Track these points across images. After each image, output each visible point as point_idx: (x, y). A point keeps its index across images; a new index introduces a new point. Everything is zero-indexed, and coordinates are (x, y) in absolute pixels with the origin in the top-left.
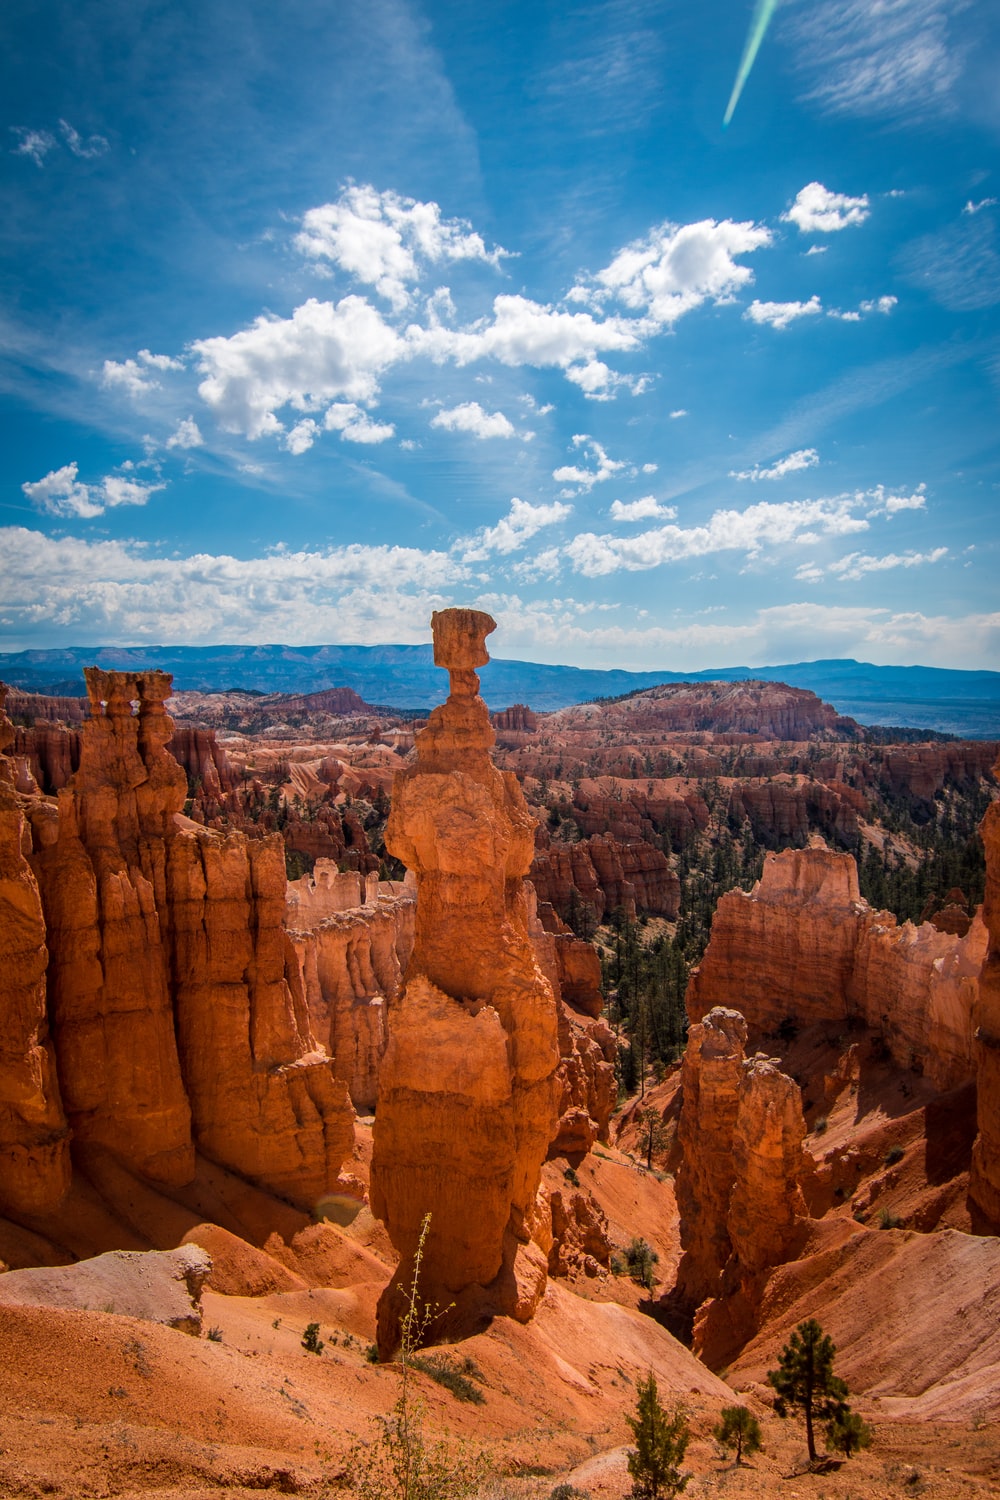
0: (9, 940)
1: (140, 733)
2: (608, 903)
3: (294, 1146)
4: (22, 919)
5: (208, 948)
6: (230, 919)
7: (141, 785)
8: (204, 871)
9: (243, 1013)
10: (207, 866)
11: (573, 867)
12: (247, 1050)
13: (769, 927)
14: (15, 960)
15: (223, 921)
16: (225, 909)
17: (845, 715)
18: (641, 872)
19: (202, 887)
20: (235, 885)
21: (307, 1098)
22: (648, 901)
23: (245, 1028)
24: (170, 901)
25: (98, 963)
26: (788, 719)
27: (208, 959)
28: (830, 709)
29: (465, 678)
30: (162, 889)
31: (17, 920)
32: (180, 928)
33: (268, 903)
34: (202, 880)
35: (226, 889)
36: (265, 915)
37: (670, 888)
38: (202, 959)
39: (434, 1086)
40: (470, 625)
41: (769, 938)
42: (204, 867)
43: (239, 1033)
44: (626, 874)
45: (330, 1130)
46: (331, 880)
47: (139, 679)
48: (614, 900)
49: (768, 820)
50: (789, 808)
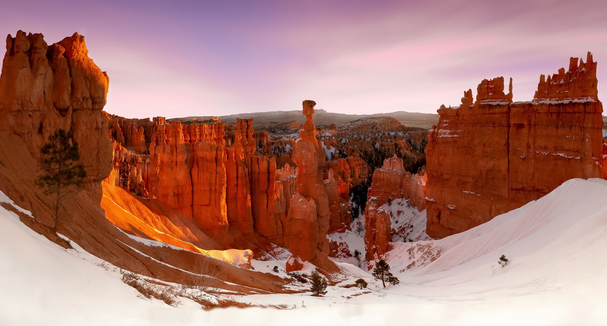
1: (247, 133)
2: (351, 173)
3: (276, 231)
5: (259, 185)
6: (263, 178)
7: (247, 145)
9: (266, 200)
11: (344, 165)
12: (266, 210)
13: (385, 178)
16: (263, 175)
17: (403, 124)
18: (359, 165)
19: (258, 170)
20: (265, 169)
21: (279, 220)
22: (361, 172)
23: (266, 204)
24: (251, 173)
25: (236, 187)
26: (391, 126)
27: (259, 187)
28: (400, 123)
29: (309, 117)
30: (250, 170)
32: (253, 180)
33: (272, 174)
34: (258, 168)
35: (263, 171)
36: (271, 177)
37: (365, 169)
38: (257, 187)
39: (300, 218)
40: (310, 104)
42: (258, 165)
43: (264, 205)
44: (356, 166)
45: (284, 228)
46: (288, 169)
47: (247, 120)
48: (353, 172)
49: (387, 151)
50: (391, 148)
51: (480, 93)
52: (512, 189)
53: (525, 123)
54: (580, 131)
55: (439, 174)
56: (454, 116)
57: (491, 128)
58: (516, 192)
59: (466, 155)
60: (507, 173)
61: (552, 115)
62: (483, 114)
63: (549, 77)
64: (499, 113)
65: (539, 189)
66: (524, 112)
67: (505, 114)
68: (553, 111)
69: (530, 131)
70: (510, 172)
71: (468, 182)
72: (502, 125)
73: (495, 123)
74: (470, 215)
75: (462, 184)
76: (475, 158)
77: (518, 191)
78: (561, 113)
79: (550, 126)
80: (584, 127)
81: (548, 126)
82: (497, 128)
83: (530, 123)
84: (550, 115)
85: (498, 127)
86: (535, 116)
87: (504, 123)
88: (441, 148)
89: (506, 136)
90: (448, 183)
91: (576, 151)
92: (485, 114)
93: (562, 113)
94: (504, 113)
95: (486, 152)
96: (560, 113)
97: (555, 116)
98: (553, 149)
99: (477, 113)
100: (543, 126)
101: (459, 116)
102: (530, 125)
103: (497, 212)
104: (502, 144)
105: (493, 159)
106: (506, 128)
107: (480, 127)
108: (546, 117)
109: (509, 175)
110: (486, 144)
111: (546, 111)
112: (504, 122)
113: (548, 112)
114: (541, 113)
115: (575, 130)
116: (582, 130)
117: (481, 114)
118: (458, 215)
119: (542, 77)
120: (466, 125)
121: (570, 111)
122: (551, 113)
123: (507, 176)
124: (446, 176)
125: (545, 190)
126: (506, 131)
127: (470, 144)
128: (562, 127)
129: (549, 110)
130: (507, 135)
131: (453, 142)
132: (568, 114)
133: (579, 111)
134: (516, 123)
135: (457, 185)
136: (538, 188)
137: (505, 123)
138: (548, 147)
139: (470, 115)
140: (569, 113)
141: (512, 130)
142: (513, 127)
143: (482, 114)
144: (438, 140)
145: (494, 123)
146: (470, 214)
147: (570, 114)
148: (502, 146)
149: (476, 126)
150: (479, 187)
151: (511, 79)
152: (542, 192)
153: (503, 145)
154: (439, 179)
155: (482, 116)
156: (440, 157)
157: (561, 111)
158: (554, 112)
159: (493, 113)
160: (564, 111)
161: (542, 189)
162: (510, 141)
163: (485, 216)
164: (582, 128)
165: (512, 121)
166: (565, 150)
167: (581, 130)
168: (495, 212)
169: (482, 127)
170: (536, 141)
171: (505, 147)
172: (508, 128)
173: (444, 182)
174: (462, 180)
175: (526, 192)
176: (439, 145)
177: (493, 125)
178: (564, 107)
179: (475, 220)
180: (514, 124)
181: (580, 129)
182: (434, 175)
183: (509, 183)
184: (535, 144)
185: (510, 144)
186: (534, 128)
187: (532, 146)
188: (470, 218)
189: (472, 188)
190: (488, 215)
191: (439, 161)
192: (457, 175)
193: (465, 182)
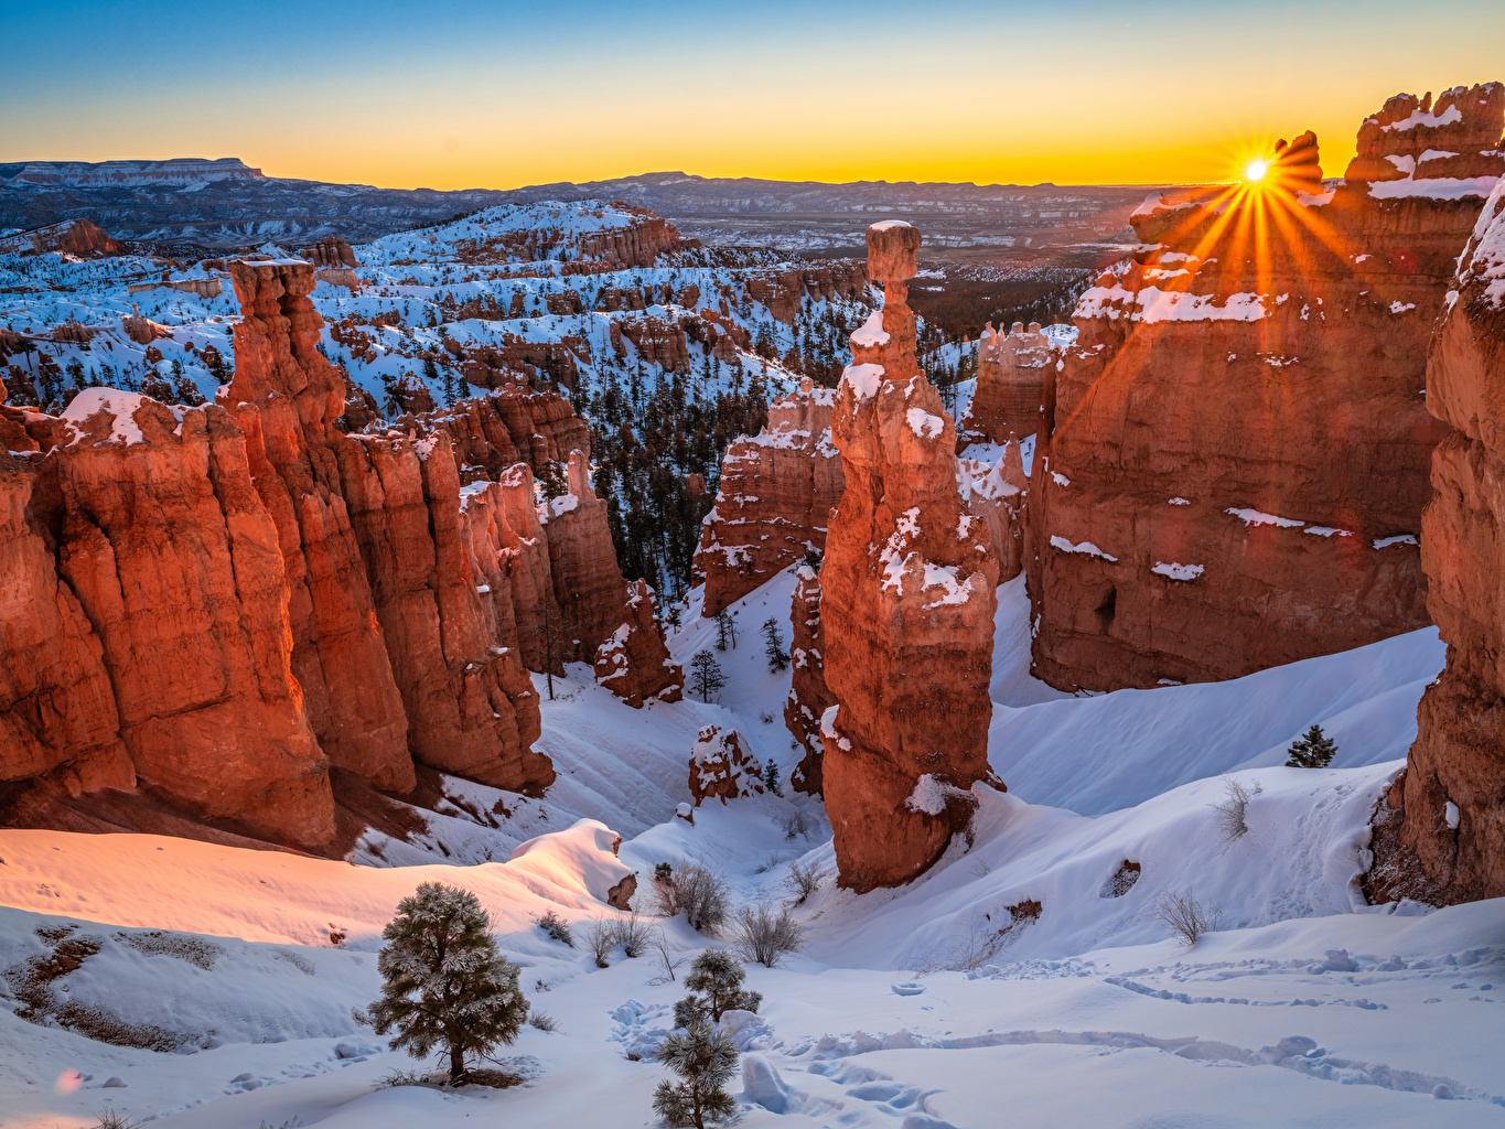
0: (255, 577)
3: (495, 737)
4: (264, 553)
5: (394, 557)
6: (411, 526)
7: (302, 392)
8: (381, 480)
9: (433, 618)
10: (383, 474)
12: (440, 653)
14: (265, 597)
15: (405, 528)
16: (406, 515)
19: (380, 496)
20: (413, 490)
21: (498, 690)
23: (436, 631)
24: (358, 513)
25: (306, 588)
27: (396, 569)
28: (672, 230)
31: (259, 555)
32: (372, 539)
33: (444, 505)
34: (379, 488)
35: (405, 496)
36: (441, 516)
38: (389, 569)
42: (379, 475)
43: (432, 638)
49: (650, 356)
51: (1368, 152)
55: (1128, 456)
57: (1423, 289)
71: (1268, 483)
73: (1447, 273)
74: (1261, 603)
75: (1235, 491)
76: (1321, 399)
88: (1148, 361)
92: (1390, 237)
95: (1384, 378)
99: (1344, 233)
103: (1397, 594)
107: (1362, 283)
110: (1388, 347)
117: (1370, 236)
118: (1201, 604)
120: (1277, 275)
124: (1158, 463)
127: (1294, 346)
135: (1213, 495)
139: (1303, 237)
143: (1376, 239)
144: (1137, 331)
145: (1442, 270)
146: (1264, 599)
150: (1323, 503)
154: (1121, 474)
155: (1376, 242)
156: (1137, 395)
159: (1435, 233)
163: (1337, 606)
168: (1388, 593)
169: (1374, 284)
173: (1149, 483)
174: (1239, 477)
176: (1140, 350)
177: (1433, 280)
182: (1102, 456)
188: (1258, 615)
189: (1288, 507)
190: (1349, 602)
191: (1129, 407)
192: (1220, 457)
193: (1254, 485)
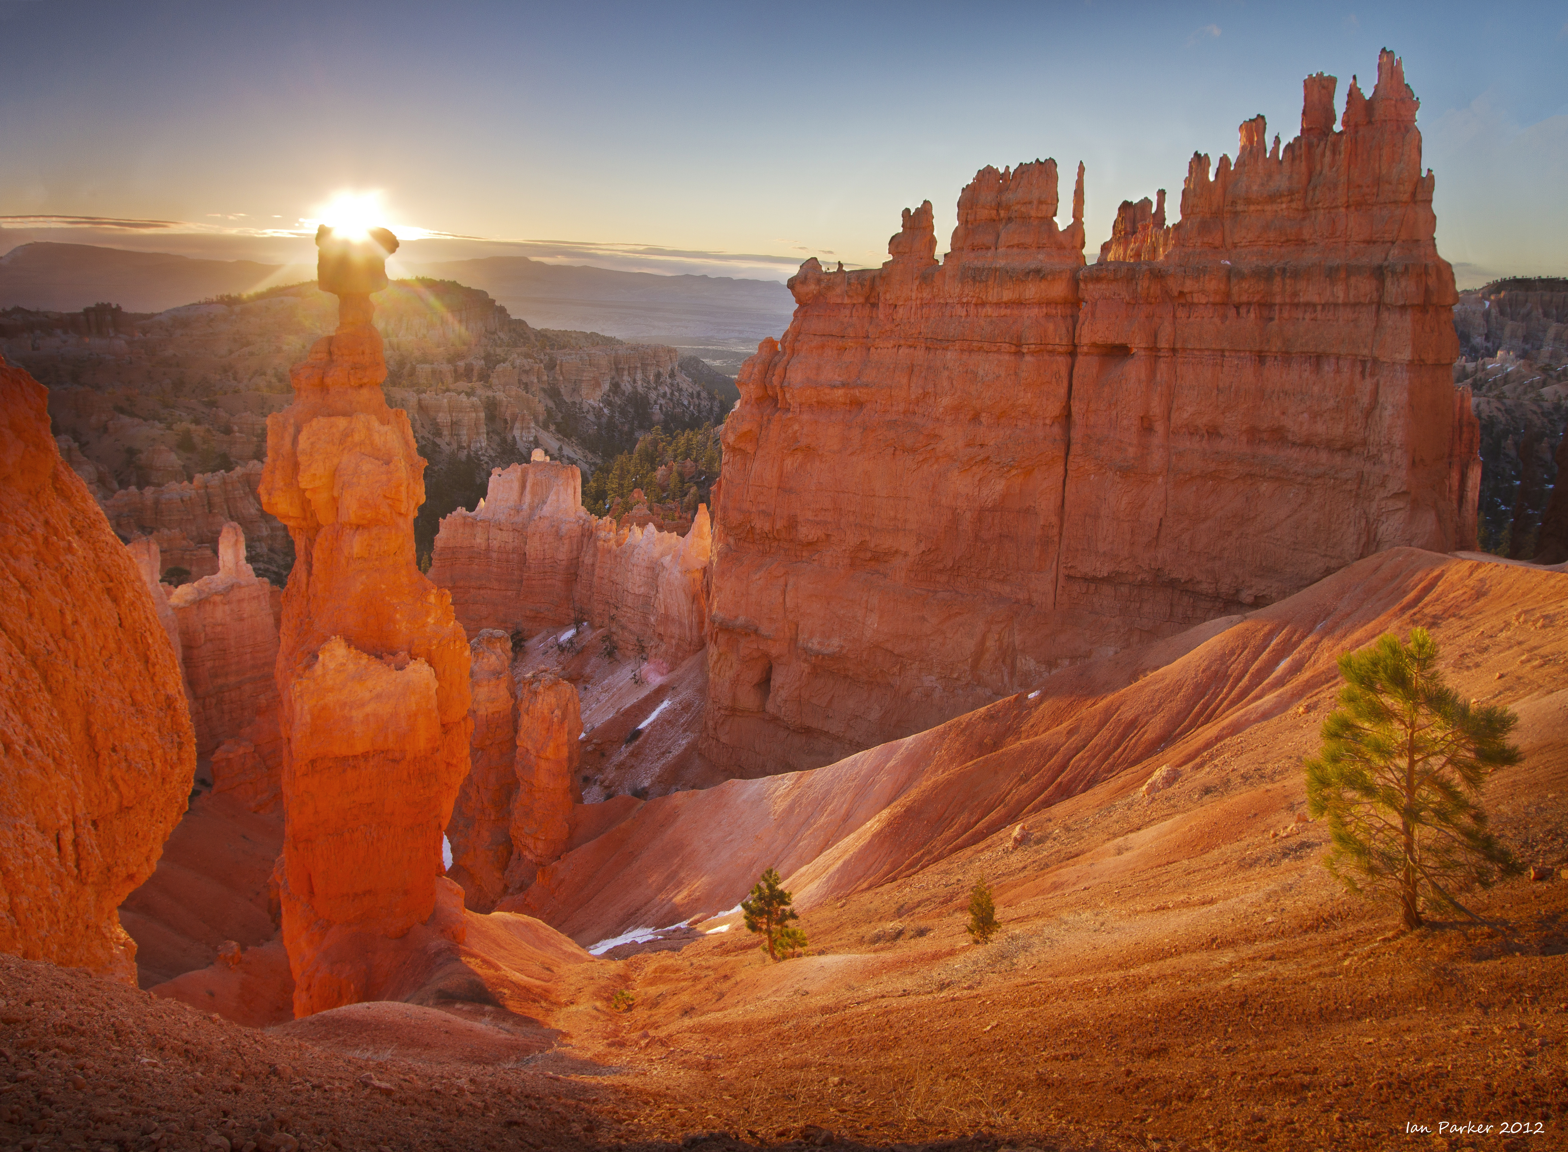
13: (495, 544)
39: (359, 748)
41: (495, 555)
49: (446, 432)
50: (468, 418)
51: (967, 221)
52: (1069, 577)
53: (1138, 344)
54: (1358, 377)
55: (779, 525)
56: (854, 305)
57: (1007, 357)
58: (1084, 590)
59: (897, 453)
60: (1054, 520)
61: (1238, 313)
62: (976, 305)
63: (1224, 160)
64: (1040, 304)
65: (1178, 580)
66: (1133, 302)
67: (1059, 307)
68: (1244, 298)
69: (1152, 373)
70: (1066, 518)
71: (896, 552)
72: (1050, 347)
73: (1023, 341)
74: (894, 674)
75: (870, 560)
76: (936, 466)
77: (1092, 587)
78: (1277, 308)
79: (1233, 354)
80: (1375, 361)
81: (1223, 356)
82: (1028, 358)
83: (1155, 343)
84: (1232, 312)
85: (1032, 353)
86: (1174, 317)
87: (1057, 341)
88: (796, 427)
89: (1063, 391)
90: (816, 557)
91: (1340, 449)
92: (983, 304)
93: (1282, 305)
94: (1056, 304)
95: (982, 445)
96: (1271, 306)
97: (1252, 315)
98: (1244, 438)
99: (950, 301)
100: (1206, 353)
101: (874, 305)
102: (1153, 350)
103: (1003, 662)
104: (1045, 418)
105: (1008, 471)
106: (1060, 359)
107: (962, 351)
108: (1216, 320)
109: (1061, 526)
110: (984, 414)
111: (1218, 299)
112: (1057, 335)
113: (1224, 304)
114: (1197, 304)
115: (1338, 371)
116: (1368, 370)
117: (968, 303)
118: (846, 677)
119: (1199, 161)
120: (902, 342)
121: (1315, 299)
122: (1237, 307)
123: (1056, 531)
124: (805, 532)
125: (1199, 582)
126: (1064, 373)
127: (914, 413)
128: (1279, 358)
129: (1228, 294)
130: (1065, 384)
131: (845, 404)
132: (1305, 311)
133: (1352, 300)
134: (1099, 339)
135: (852, 565)
136: (1174, 575)
137: (1061, 339)
138: (1222, 432)
139: (921, 304)
140: (1310, 306)
141: (1086, 366)
142: (1086, 354)
143: (972, 307)
144: (788, 396)
145: (1019, 338)
146: (896, 670)
147: (1315, 311)
148: (1045, 424)
149: (946, 349)
150: (940, 571)
151: (1082, 169)
152: (1187, 591)
153: (1048, 421)
154: (775, 544)
155: (972, 310)
156: (788, 462)
157: (1278, 300)
158: (1249, 304)
159: (1014, 303)
160: (1287, 300)
161: (1191, 580)
162: (1076, 408)
163: (955, 676)
164: (1369, 365)
165: (1087, 336)
166: (1294, 444)
167: (1363, 373)
168: (996, 661)
169: (971, 351)
170: (1175, 406)
171: (1056, 430)
172: (1069, 360)
173: (798, 553)
174: (872, 545)
175: (1124, 589)
176: (790, 415)
177: (1013, 349)
178: (1288, 281)
179: (908, 693)
180: (1094, 345)
181: (1360, 369)
182: (758, 526)
183: (1062, 558)
184: (1172, 421)
185: (1076, 416)
186: (1169, 360)
187: (1159, 427)
188: (892, 686)
189: (912, 576)
190: (965, 671)
191: (781, 476)
192: (856, 525)
193: (885, 554)
